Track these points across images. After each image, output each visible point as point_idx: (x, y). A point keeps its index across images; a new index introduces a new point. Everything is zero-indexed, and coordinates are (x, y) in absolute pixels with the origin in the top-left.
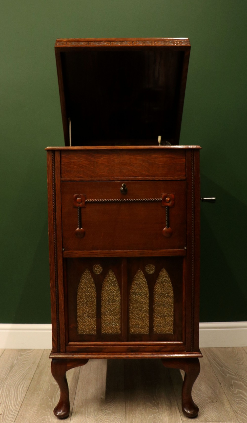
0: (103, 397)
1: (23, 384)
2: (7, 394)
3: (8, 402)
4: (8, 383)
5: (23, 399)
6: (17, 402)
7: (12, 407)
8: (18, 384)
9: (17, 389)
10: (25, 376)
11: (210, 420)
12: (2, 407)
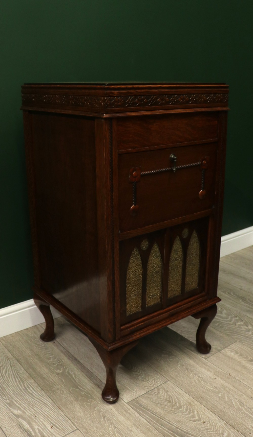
0: (121, 366)
1: (29, 386)
2: (27, 404)
3: (40, 411)
4: (12, 392)
5: (52, 402)
6: (50, 407)
7: (52, 414)
8: (24, 388)
9: (32, 394)
10: (18, 376)
11: (220, 349)
12: (42, 419)
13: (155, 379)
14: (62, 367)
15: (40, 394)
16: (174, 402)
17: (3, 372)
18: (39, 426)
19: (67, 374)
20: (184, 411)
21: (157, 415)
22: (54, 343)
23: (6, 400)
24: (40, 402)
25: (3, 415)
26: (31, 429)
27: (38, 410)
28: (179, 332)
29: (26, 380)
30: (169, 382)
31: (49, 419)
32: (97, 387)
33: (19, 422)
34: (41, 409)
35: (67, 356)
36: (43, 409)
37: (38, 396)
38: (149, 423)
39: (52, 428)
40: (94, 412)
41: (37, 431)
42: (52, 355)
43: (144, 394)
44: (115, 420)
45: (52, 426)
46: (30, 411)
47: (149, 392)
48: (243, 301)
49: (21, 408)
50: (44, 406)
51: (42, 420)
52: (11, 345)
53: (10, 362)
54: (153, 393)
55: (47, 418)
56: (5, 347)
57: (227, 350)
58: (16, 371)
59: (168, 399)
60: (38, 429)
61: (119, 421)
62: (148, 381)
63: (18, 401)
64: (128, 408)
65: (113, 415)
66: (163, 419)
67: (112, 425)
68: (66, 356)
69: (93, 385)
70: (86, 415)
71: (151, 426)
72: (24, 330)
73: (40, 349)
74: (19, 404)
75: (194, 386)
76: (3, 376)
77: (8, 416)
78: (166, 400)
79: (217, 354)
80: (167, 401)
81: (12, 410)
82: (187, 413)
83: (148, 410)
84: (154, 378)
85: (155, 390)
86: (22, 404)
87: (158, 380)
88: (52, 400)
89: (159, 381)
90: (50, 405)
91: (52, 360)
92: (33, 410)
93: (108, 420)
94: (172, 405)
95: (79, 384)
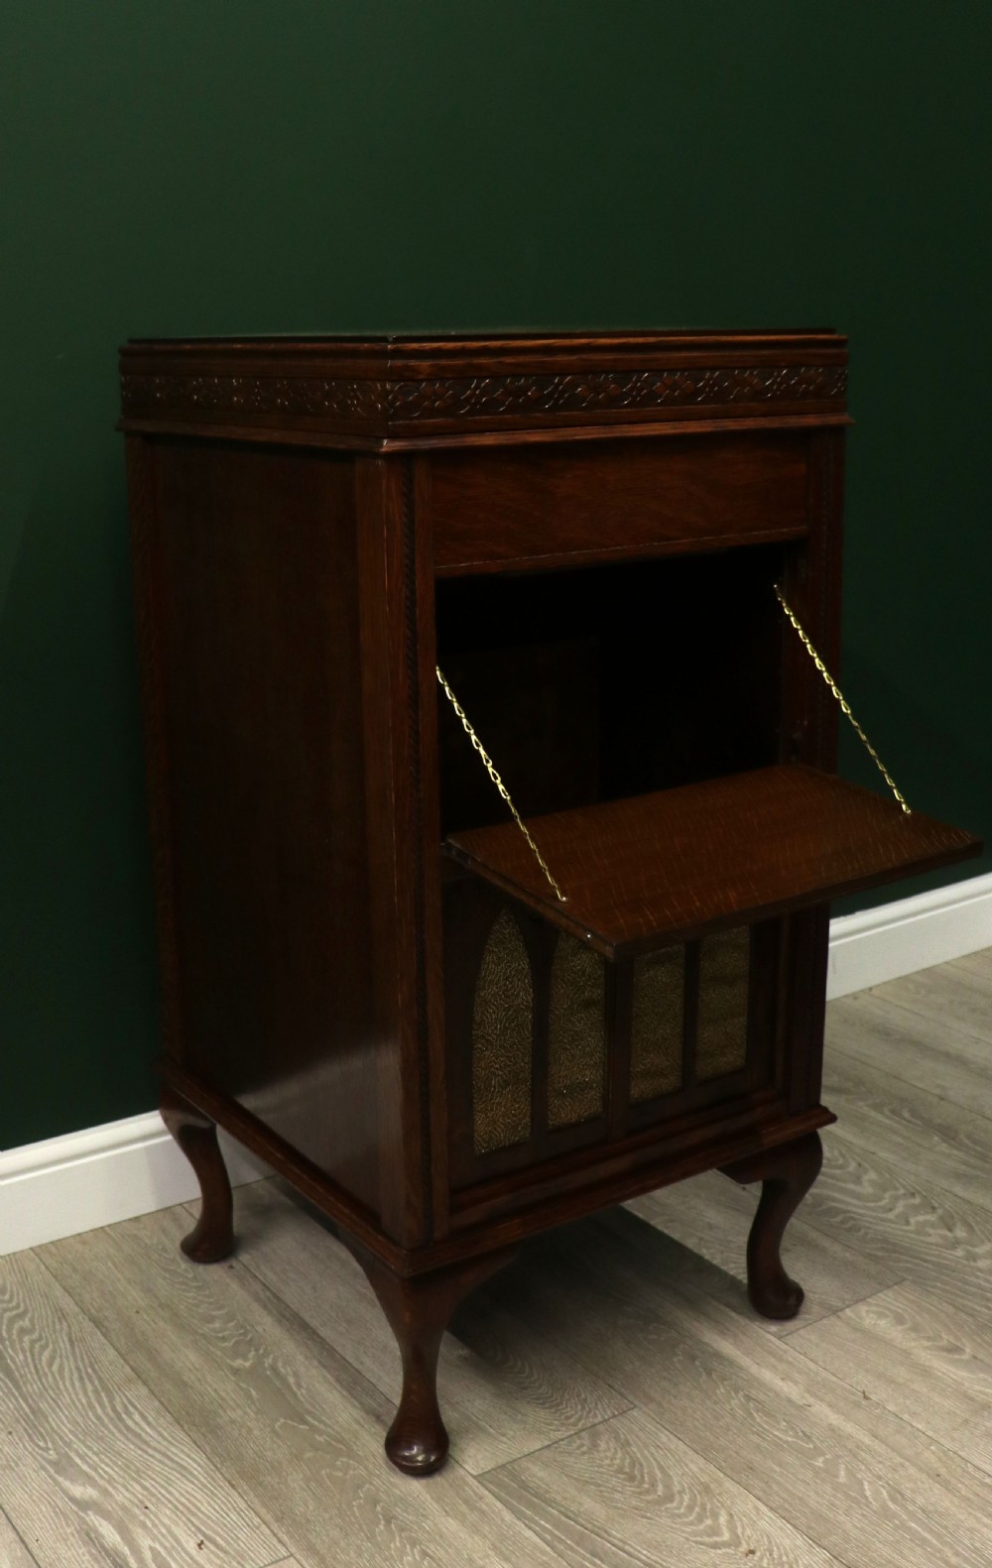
0: (465, 1352)
1: (131, 1409)
2: (119, 1466)
3: (163, 1492)
4: (69, 1426)
5: (209, 1463)
6: (199, 1481)
7: (206, 1505)
8: (111, 1414)
9: (138, 1436)
10: (94, 1376)
11: (840, 1304)
12: (169, 1518)
13: (585, 1400)
14: (253, 1349)
15: (165, 1434)
16: (646, 1479)
17: (40, 1360)
18: (154, 1538)
19: (268, 1373)
20: (682, 1510)
21: (580, 1520)
22: (231, 1267)
23: (47, 1450)
24: (167, 1461)
25: (34, 1501)
26: (126, 1548)
27: (156, 1488)
28: (690, 1243)
29: (120, 1389)
30: (635, 1414)
31: (192, 1519)
32: (374, 1418)
33: (86, 1523)
34: (166, 1485)
35: (274, 1312)
36: (172, 1486)
37: (159, 1443)
38: (549, 1545)
39: (201, 1549)
40: (354, 1503)
41: (148, 1555)
42: (221, 1308)
43: (540, 1450)
44: (428, 1532)
45: (202, 1542)
46: (127, 1490)
47: (561, 1442)
48: (945, 1141)
49: (97, 1478)
50: (178, 1476)
51: (166, 1521)
52: (75, 1270)
53: (69, 1327)
54: (575, 1445)
55: (185, 1515)
56: (55, 1277)
57: (863, 1308)
58: (88, 1357)
59: (627, 1470)
60: (151, 1549)
61: (441, 1536)
62: (558, 1405)
63: (87, 1455)
64: (476, 1494)
65: (423, 1516)
66: (603, 1533)
67: (413, 1546)
68: (270, 1313)
69: (358, 1413)
70: (326, 1511)
71: (555, 1555)
72: (125, 1221)
73: (178, 1286)
74: (90, 1466)
75: (729, 1430)
76: (41, 1373)
77: (49, 1503)
78: (620, 1470)
79: (825, 1321)
80: (622, 1476)
81: (67, 1484)
82: (691, 1518)
83: (550, 1502)
84: (583, 1396)
85: (580, 1438)
86: (103, 1466)
87: (596, 1404)
88: (209, 1459)
89: (599, 1406)
90: (199, 1473)
91: (217, 1325)
92: (138, 1488)
93: (402, 1530)
94: (638, 1490)
95: (310, 1408)
